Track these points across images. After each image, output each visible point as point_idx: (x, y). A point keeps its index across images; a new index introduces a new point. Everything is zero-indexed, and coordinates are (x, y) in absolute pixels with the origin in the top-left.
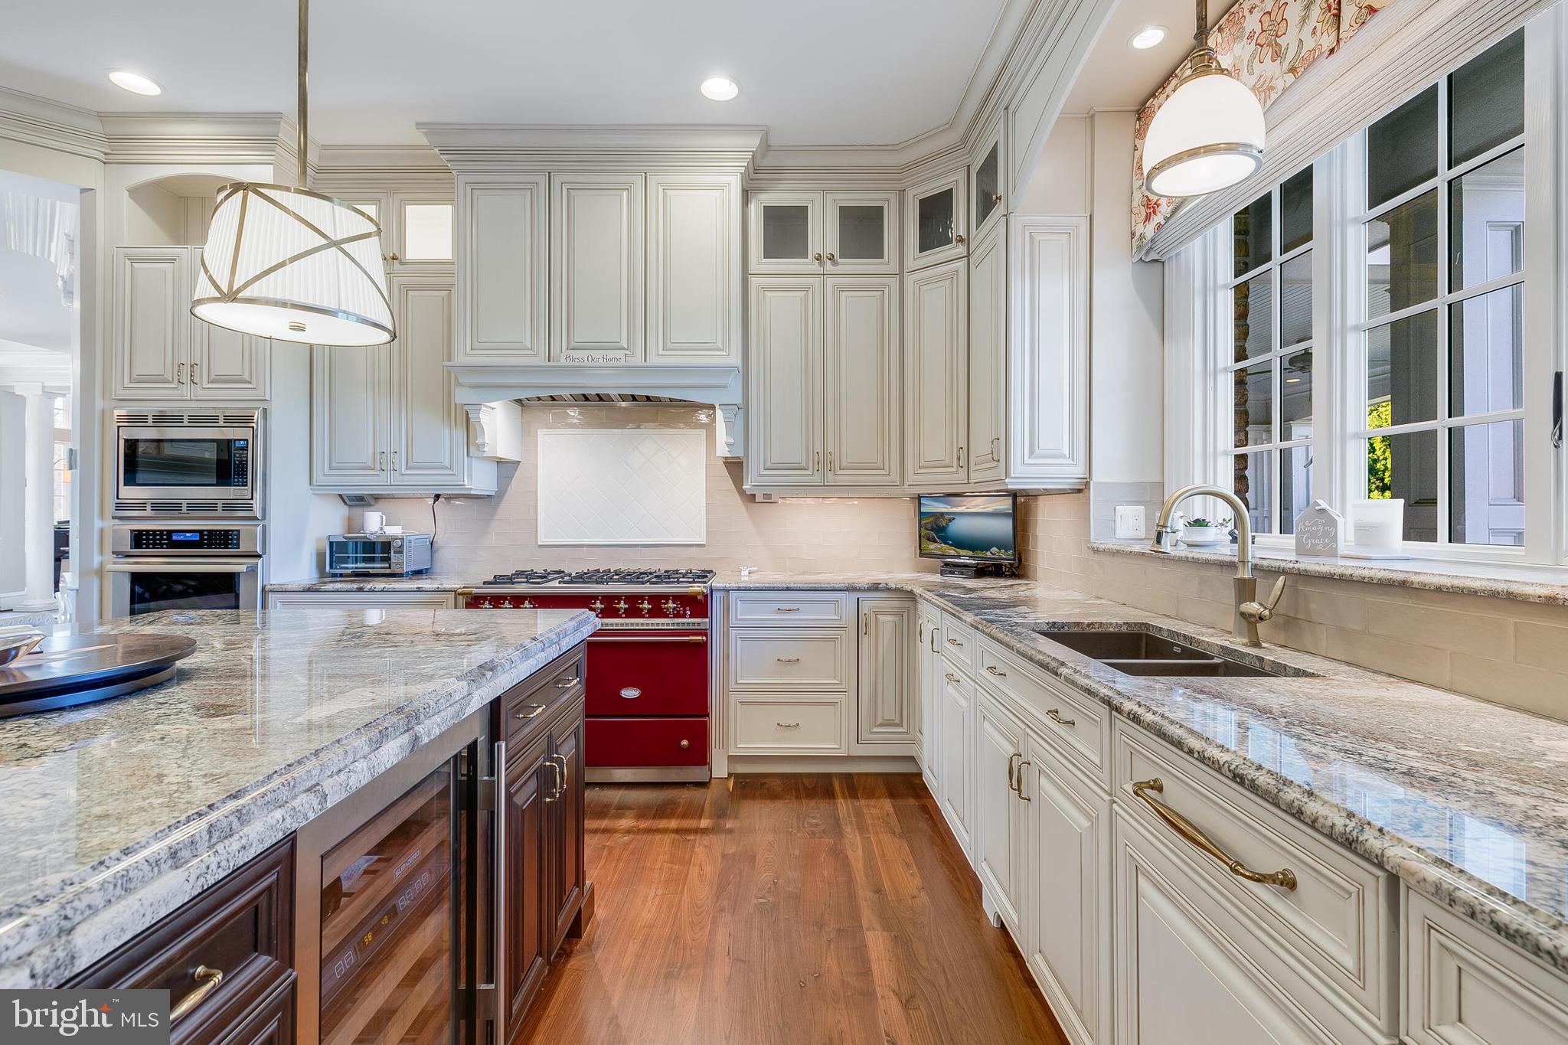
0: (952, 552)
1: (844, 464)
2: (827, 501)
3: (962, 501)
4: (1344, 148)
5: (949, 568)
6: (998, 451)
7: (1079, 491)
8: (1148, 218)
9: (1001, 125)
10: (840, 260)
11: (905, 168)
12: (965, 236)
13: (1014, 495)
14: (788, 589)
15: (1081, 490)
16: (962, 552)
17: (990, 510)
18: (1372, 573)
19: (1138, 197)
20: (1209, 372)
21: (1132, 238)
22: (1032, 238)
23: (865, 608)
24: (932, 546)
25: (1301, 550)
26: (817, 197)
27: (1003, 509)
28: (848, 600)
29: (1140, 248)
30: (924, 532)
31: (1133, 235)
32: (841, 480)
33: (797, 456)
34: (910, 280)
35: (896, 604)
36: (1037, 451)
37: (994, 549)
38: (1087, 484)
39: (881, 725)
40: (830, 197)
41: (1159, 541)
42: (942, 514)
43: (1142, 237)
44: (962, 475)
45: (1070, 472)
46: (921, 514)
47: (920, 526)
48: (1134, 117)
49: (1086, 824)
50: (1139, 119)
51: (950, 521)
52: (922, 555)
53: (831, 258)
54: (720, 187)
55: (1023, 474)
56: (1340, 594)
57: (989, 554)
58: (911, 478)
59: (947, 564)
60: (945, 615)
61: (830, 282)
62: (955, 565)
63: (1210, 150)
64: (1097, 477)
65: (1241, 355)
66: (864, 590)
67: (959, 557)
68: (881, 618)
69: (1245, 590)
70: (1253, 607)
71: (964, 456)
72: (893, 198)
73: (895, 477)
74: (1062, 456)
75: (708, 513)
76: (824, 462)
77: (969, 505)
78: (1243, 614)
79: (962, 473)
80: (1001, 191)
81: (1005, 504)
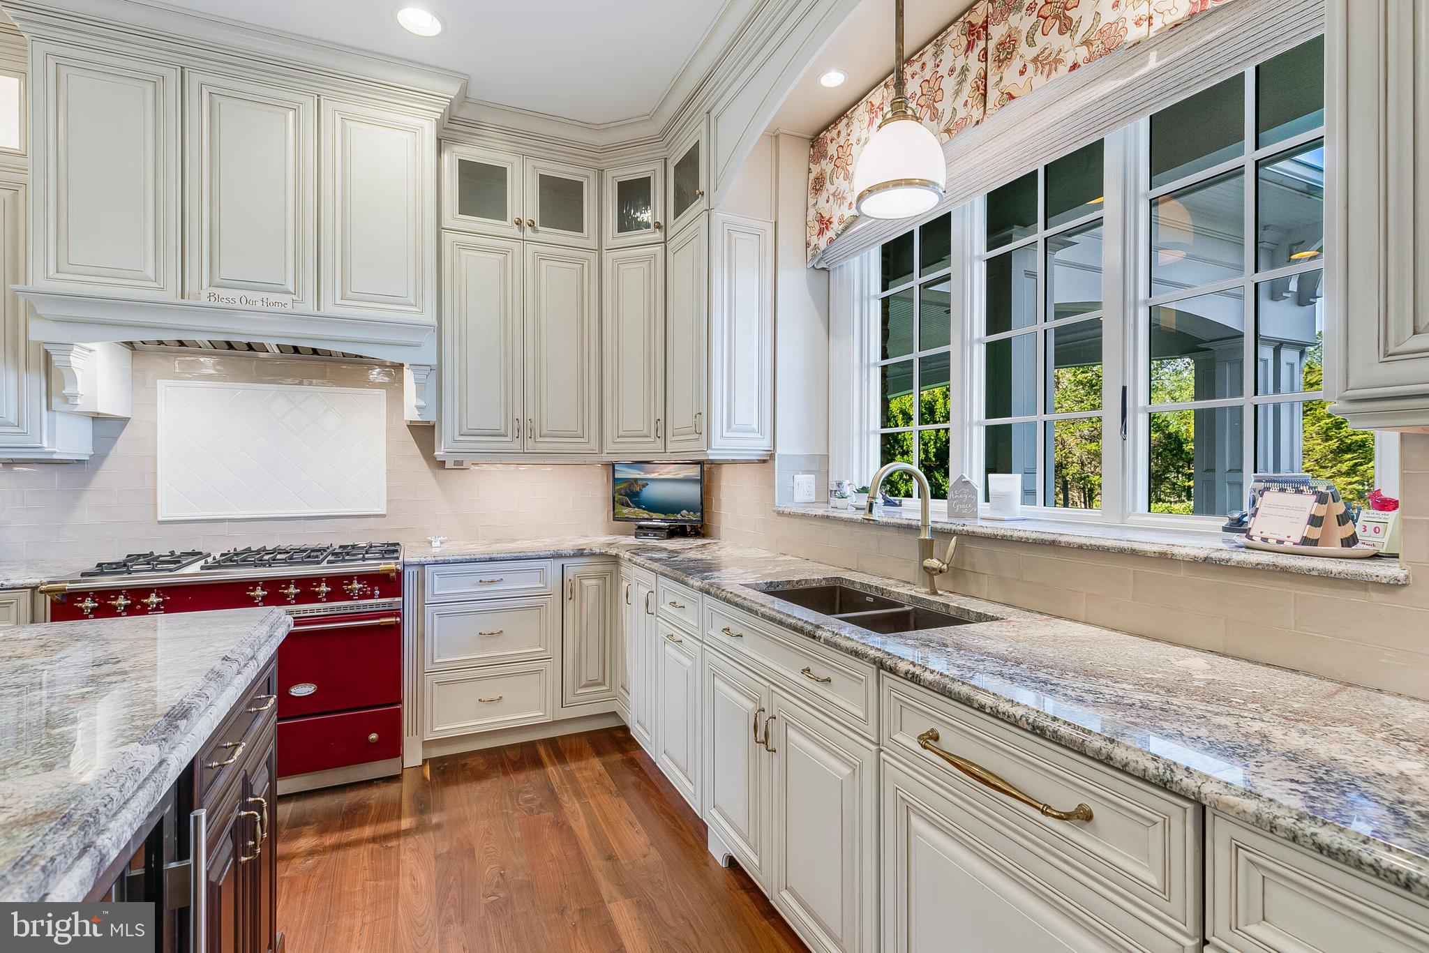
0: (646, 516)
1: (544, 431)
2: (522, 468)
3: (654, 469)
5: (642, 531)
6: (701, 424)
7: (764, 461)
8: (821, 232)
9: (703, 126)
10: (540, 228)
11: (605, 149)
12: (662, 224)
13: (700, 463)
14: (491, 560)
15: (767, 460)
16: (654, 515)
17: (681, 476)
18: (1027, 535)
19: (812, 212)
20: (864, 366)
21: (807, 247)
22: (729, 235)
23: (569, 574)
24: (626, 511)
25: (951, 513)
26: (517, 161)
27: (694, 476)
28: (553, 567)
29: (814, 256)
30: (618, 497)
31: (808, 245)
32: (541, 447)
33: (495, 421)
34: (608, 257)
35: (600, 568)
36: (734, 426)
37: (684, 512)
38: (772, 456)
39: (585, 686)
40: (531, 163)
41: (870, 511)
42: (636, 480)
43: (816, 247)
44: (659, 445)
45: (758, 445)
46: (614, 479)
47: (614, 492)
48: (808, 144)
49: (846, 771)
50: (813, 146)
51: (644, 486)
52: (615, 519)
53: (532, 225)
54: (414, 130)
55: (721, 446)
56: (1000, 552)
57: (679, 517)
58: (609, 446)
59: (640, 527)
60: (661, 578)
61: (530, 248)
62: (648, 528)
63: (909, 183)
64: (779, 451)
65: (885, 356)
66: (570, 557)
67: (651, 520)
68: (585, 582)
69: (927, 549)
70: (934, 563)
71: (662, 428)
72: (592, 175)
73: (594, 445)
74: (752, 431)
75: (388, 480)
76: (524, 429)
77: (661, 472)
78: (926, 568)
79: (660, 443)
80: (703, 186)
81: (694, 472)
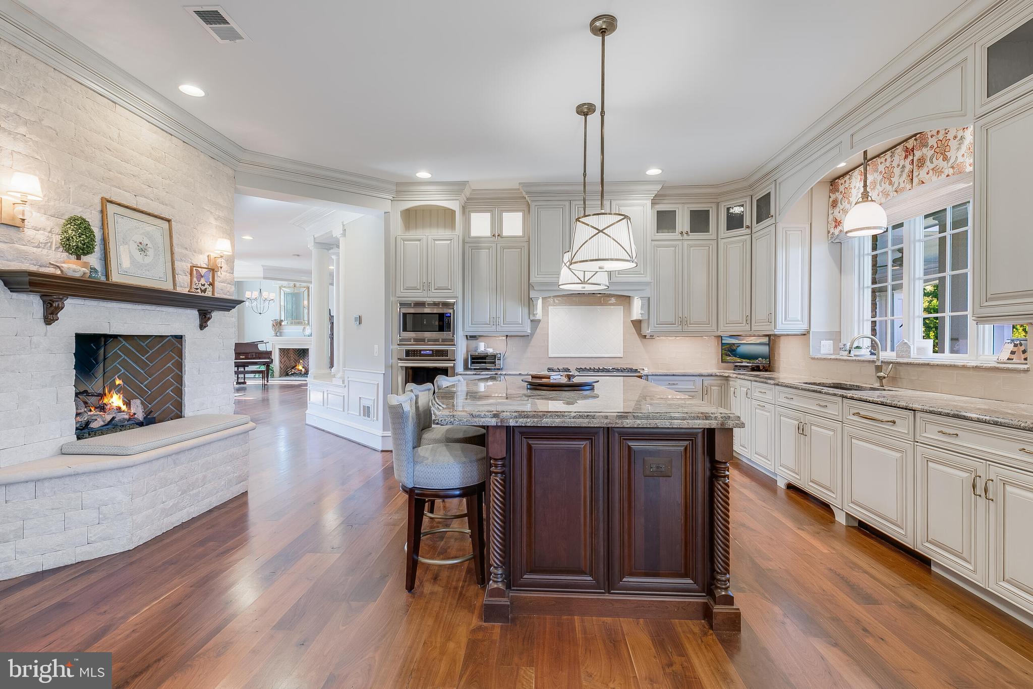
0: (739, 361)
1: (691, 323)
2: (678, 338)
3: (744, 338)
4: (915, 220)
5: (737, 368)
6: (771, 318)
7: (804, 335)
8: (836, 227)
9: (773, 184)
10: (690, 234)
11: (720, 194)
12: (750, 226)
13: (769, 336)
14: (673, 375)
15: (805, 334)
16: (744, 360)
17: (758, 342)
18: (920, 362)
19: (831, 217)
20: (861, 288)
21: (828, 233)
22: (786, 233)
23: (706, 383)
24: (728, 358)
25: (898, 356)
26: (680, 206)
27: (765, 342)
28: (699, 380)
29: (831, 238)
30: (724, 352)
31: (829, 232)
32: (690, 329)
33: (671, 319)
34: (721, 242)
35: (719, 382)
36: (788, 319)
37: (760, 359)
38: (809, 332)
40: (686, 206)
41: (850, 353)
42: (734, 344)
43: (833, 234)
45: (802, 327)
46: (722, 344)
47: (722, 349)
48: (829, 184)
49: (832, 433)
50: (832, 185)
51: (738, 347)
52: (722, 362)
53: (687, 233)
54: (643, 206)
55: (781, 327)
56: (910, 368)
57: (757, 361)
58: (721, 328)
59: (736, 366)
60: (753, 383)
61: (686, 243)
62: (741, 366)
64: (812, 329)
65: (874, 282)
66: (706, 376)
67: (742, 363)
68: (713, 388)
69: (879, 369)
70: (882, 374)
71: (749, 320)
72: (714, 206)
73: (714, 327)
74: (798, 321)
75: (624, 343)
76: (683, 321)
77: (747, 340)
78: (878, 377)
79: (748, 327)
80: (772, 212)
81: (766, 340)
